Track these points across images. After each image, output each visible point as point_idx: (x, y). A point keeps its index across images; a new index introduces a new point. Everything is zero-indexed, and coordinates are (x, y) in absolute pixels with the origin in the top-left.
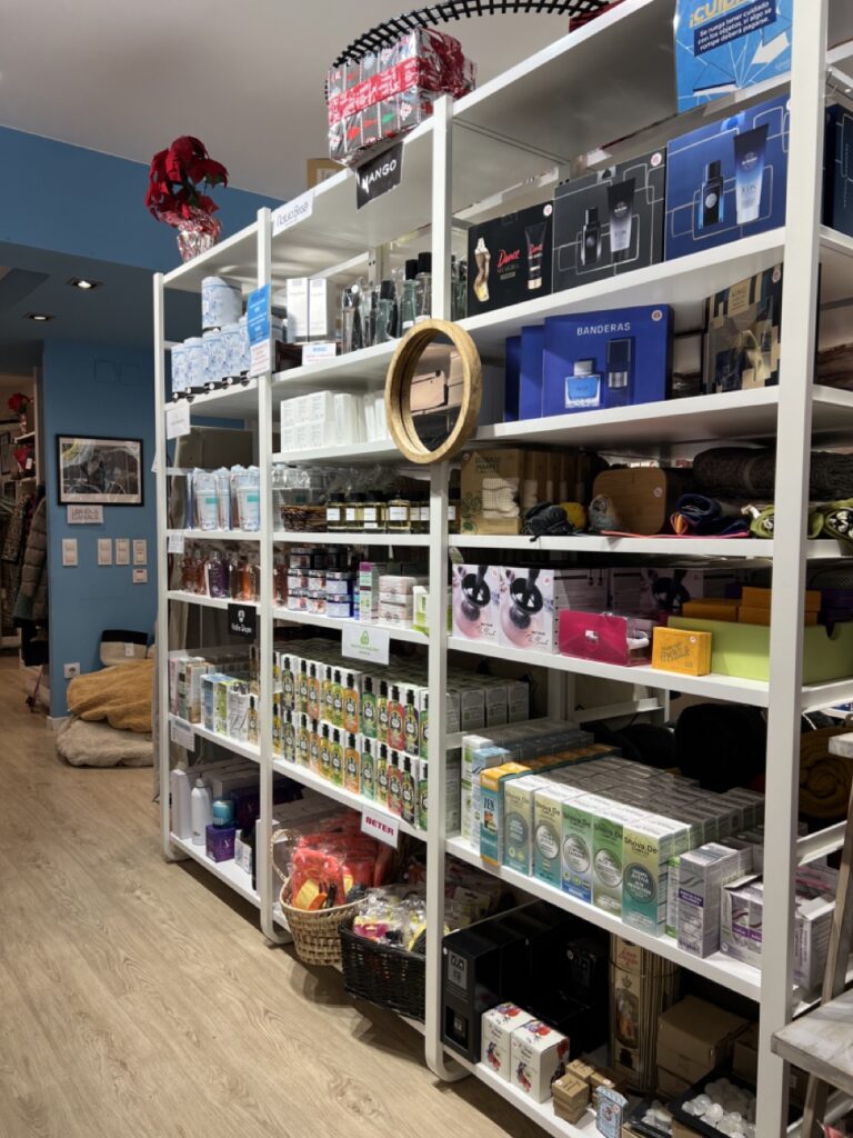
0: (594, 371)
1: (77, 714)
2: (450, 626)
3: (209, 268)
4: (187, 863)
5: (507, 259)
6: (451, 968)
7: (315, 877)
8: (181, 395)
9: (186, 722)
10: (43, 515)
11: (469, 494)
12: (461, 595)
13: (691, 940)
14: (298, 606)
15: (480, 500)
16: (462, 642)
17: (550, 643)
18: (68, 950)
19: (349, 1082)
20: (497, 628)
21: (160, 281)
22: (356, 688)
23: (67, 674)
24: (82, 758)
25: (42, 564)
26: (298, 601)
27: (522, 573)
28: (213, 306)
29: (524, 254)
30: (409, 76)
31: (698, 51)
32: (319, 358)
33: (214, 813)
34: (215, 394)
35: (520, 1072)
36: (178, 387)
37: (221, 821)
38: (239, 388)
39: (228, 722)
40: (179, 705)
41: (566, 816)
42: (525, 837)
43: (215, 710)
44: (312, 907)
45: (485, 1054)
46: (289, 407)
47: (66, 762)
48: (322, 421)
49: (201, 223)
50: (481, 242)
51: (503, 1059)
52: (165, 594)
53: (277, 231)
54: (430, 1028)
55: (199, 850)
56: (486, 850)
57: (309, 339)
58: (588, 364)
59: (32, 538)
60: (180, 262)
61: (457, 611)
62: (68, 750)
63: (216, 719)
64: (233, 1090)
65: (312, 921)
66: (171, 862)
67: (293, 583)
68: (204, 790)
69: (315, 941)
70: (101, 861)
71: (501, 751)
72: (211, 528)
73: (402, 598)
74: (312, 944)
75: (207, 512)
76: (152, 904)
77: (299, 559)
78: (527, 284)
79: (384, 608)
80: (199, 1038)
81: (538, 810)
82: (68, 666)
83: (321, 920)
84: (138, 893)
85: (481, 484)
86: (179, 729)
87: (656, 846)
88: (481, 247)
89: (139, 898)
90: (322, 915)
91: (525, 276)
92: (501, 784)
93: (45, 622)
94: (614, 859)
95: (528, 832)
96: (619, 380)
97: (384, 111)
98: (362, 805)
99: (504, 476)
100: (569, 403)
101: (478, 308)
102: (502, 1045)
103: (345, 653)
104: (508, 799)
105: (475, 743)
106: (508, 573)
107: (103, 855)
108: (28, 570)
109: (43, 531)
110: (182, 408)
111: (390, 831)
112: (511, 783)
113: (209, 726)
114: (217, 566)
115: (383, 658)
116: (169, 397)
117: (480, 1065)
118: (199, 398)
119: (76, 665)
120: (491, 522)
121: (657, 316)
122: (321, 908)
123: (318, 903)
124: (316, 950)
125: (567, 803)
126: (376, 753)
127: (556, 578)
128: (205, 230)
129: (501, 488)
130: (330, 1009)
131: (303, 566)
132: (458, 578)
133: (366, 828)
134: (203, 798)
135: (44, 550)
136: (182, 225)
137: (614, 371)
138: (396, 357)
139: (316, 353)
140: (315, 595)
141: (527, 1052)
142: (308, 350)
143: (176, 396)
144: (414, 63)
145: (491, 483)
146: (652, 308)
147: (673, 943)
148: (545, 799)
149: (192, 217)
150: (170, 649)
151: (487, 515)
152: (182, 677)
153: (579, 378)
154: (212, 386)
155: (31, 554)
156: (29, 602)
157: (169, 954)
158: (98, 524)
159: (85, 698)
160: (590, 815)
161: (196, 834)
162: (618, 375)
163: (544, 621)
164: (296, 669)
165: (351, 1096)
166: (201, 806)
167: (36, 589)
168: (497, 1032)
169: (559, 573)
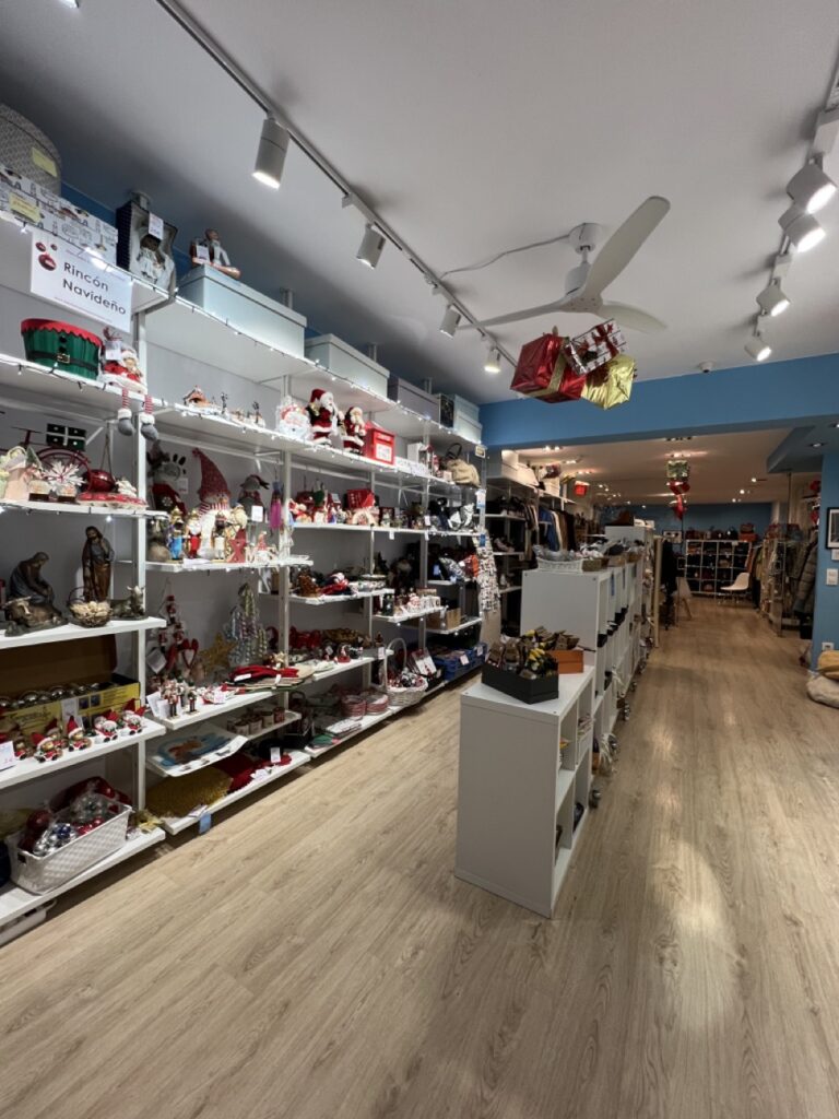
1: (823, 672)
10: (816, 554)
18: (768, 783)
23: (823, 648)
24: (820, 698)
25: (812, 583)
47: (810, 697)
59: (808, 567)
62: (813, 691)
70: (809, 755)
76: (832, 788)
80: (827, 859)
82: (824, 644)
84: (825, 779)
89: (824, 781)
93: (811, 615)
107: (812, 752)
108: (803, 585)
109: (815, 563)
119: (831, 644)
135: (814, 574)
155: (806, 576)
156: (804, 603)
159: (830, 664)
167: (808, 597)
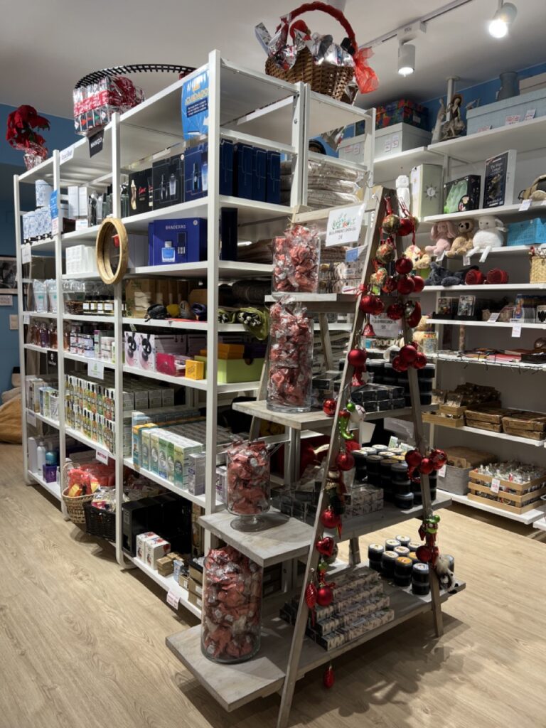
0: (173, 246)
2: (124, 361)
3: (39, 175)
4: (36, 486)
5: (142, 191)
6: (125, 516)
7: (78, 482)
8: (27, 241)
9: (33, 412)
11: (129, 299)
12: (127, 345)
13: (192, 489)
14: (75, 351)
15: (133, 301)
16: (129, 368)
17: (154, 368)
19: (82, 570)
20: (138, 362)
21: (17, 179)
22: (95, 392)
26: (75, 349)
27: (145, 336)
28: (41, 195)
29: (147, 190)
30: (104, 99)
31: (188, 116)
32: (82, 228)
33: (47, 458)
34: (41, 242)
35: (148, 558)
36: (26, 237)
37: (49, 462)
38: (48, 240)
39: (50, 411)
40: (30, 404)
41: (160, 443)
42: (147, 454)
43: (44, 405)
44: (76, 496)
45: (137, 553)
46: (69, 251)
48: (80, 260)
49: (36, 150)
50: (133, 182)
51: (143, 554)
52: (23, 346)
53: (62, 162)
54: (118, 545)
55: (40, 478)
56: (135, 462)
57: (79, 217)
58: (170, 242)
60: (25, 170)
61: (126, 354)
63: (45, 410)
64: (26, 573)
65: (74, 502)
66: (28, 485)
67: (73, 340)
68: (43, 448)
69: (76, 512)
71: (147, 418)
72: (41, 312)
73: (108, 348)
74: (76, 513)
75: (40, 303)
76: (13, 503)
77: (75, 328)
78: (148, 204)
79: (103, 352)
80: (17, 555)
81: (152, 442)
83: (78, 501)
84: (7, 498)
85: (133, 294)
86: (31, 416)
87: (183, 452)
88: (133, 185)
89: (7, 501)
90: (79, 499)
91: (148, 200)
92: (140, 431)
94: (173, 459)
95: (149, 452)
96: (182, 250)
97: (96, 114)
98: (96, 446)
99: (143, 291)
100: (164, 260)
101: (133, 213)
102: (142, 547)
103: (89, 375)
104: (143, 438)
105: (137, 415)
106: (141, 336)
110: (28, 247)
111: (105, 457)
112: (145, 431)
113: (42, 414)
114: (44, 331)
115: (101, 376)
116: (23, 243)
117: (135, 558)
118: (35, 243)
120: (139, 312)
121: (196, 223)
122: (80, 495)
123: (79, 493)
124: (77, 516)
125: (161, 438)
126: (102, 423)
127: (155, 339)
128: (38, 154)
129: (142, 297)
130: (85, 544)
131: (77, 332)
132: (126, 338)
133: (98, 458)
134: (43, 451)
136: (27, 150)
137: (180, 246)
138: (99, 233)
139: (83, 225)
140: (81, 346)
141: (150, 549)
142: (78, 223)
143: (25, 241)
144: (106, 93)
145: (139, 294)
146: (193, 220)
147: (187, 491)
148: (154, 437)
149: (30, 147)
150: (26, 375)
151: (138, 309)
152: (31, 389)
153: (167, 249)
154: (39, 238)
157: (14, 523)
158: (10, 306)
160: (166, 442)
161: (40, 470)
162: (181, 248)
163: (152, 357)
164: (74, 384)
165: (80, 574)
166: (41, 454)
168: (141, 542)
169: (157, 336)
